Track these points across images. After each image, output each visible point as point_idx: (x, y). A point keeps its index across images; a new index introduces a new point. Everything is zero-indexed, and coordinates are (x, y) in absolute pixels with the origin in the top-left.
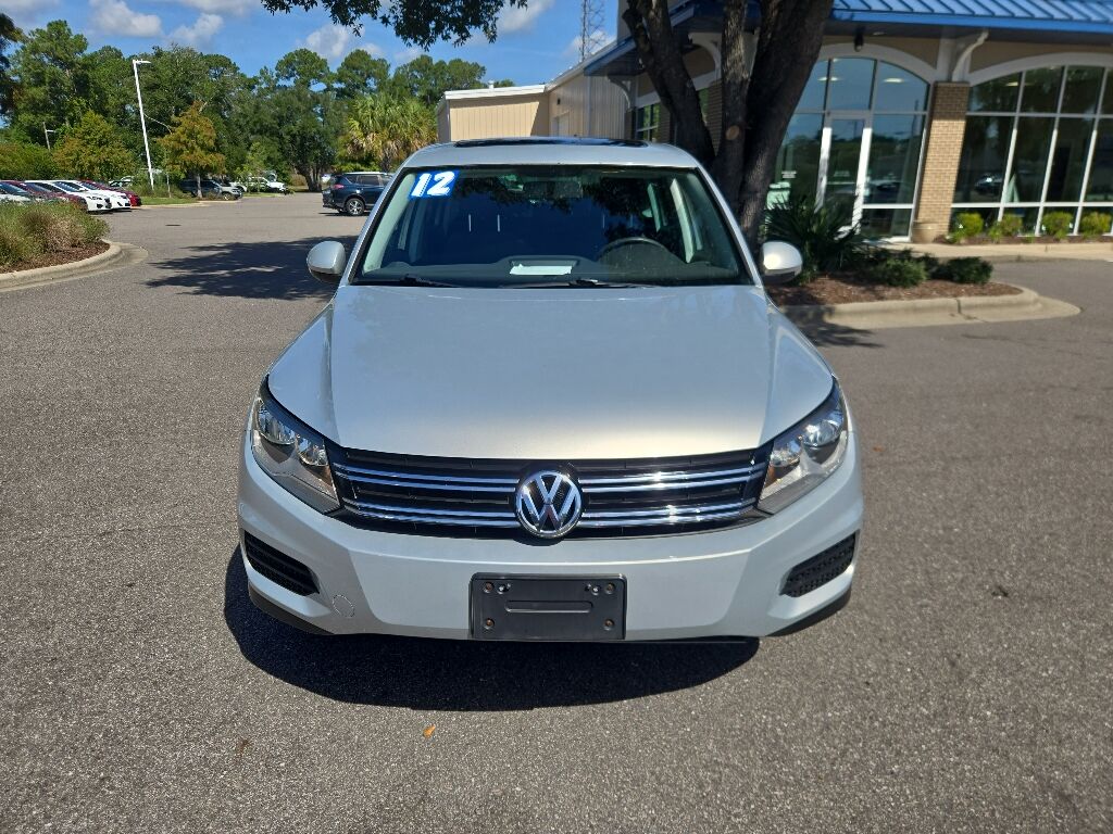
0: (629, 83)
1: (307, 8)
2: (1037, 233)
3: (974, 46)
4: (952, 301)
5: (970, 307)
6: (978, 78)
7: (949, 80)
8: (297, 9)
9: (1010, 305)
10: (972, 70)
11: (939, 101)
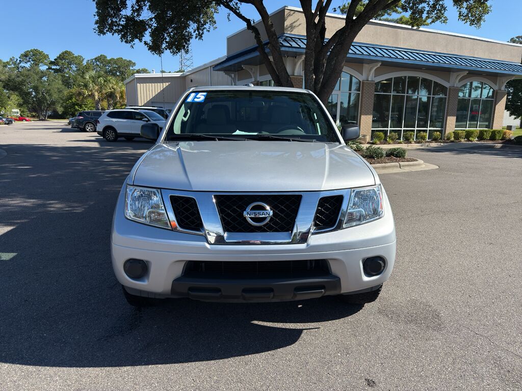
0: (233, 75)
1: (113, 34)
2: (402, 140)
3: (376, 68)
4: (397, 164)
5: (403, 166)
6: (377, 80)
7: (368, 80)
8: (109, 34)
9: (416, 165)
10: (375, 77)
11: (365, 88)
